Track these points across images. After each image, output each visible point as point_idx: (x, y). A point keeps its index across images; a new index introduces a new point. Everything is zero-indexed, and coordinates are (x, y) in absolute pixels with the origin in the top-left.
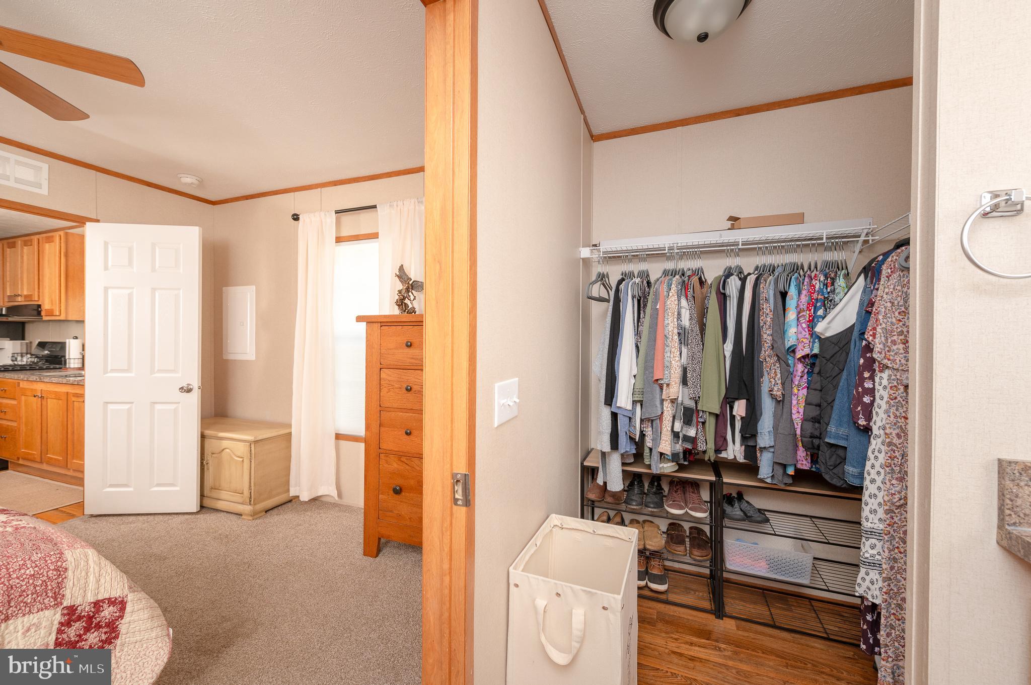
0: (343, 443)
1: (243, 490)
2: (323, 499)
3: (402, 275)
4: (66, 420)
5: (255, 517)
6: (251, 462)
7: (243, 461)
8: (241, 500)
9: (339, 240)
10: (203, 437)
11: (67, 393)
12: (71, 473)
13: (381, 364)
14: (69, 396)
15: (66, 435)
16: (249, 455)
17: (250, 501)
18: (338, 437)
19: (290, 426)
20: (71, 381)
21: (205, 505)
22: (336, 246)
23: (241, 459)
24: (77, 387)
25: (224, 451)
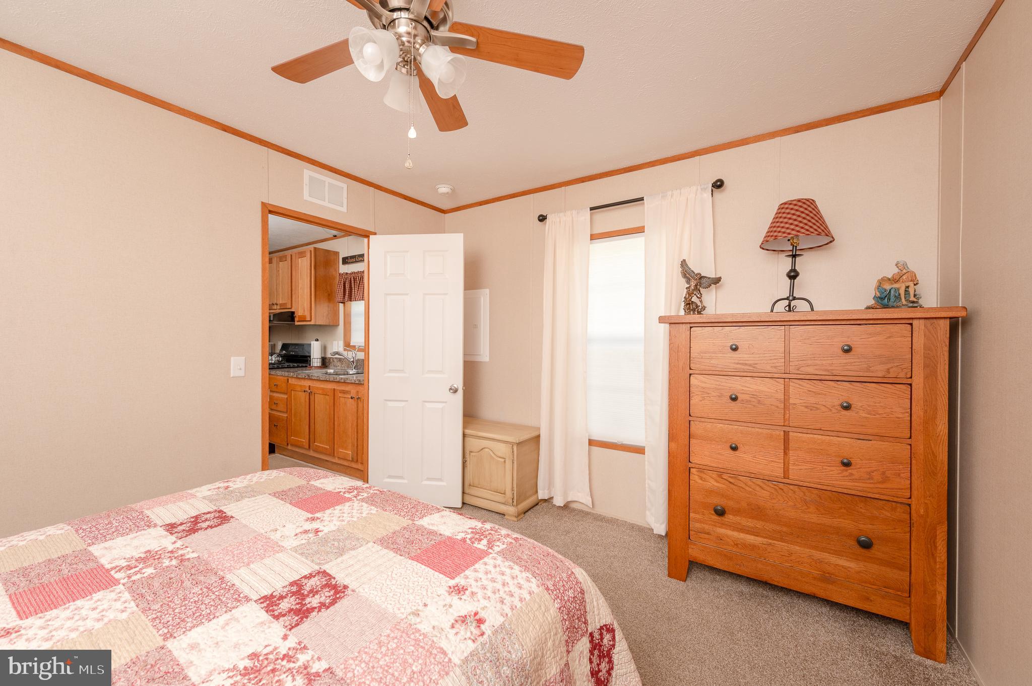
0: (596, 450)
1: (505, 490)
2: (574, 506)
3: (686, 272)
4: (333, 413)
5: (519, 517)
6: (513, 463)
7: (505, 462)
8: (502, 500)
9: (593, 237)
10: (464, 435)
11: (334, 389)
12: (336, 460)
13: (690, 369)
14: (335, 392)
15: (333, 427)
16: (511, 456)
17: (513, 502)
18: (591, 443)
19: (539, 429)
20: (338, 379)
21: (465, 502)
22: (591, 243)
23: (503, 460)
24: (344, 384)
25: (484, 450)
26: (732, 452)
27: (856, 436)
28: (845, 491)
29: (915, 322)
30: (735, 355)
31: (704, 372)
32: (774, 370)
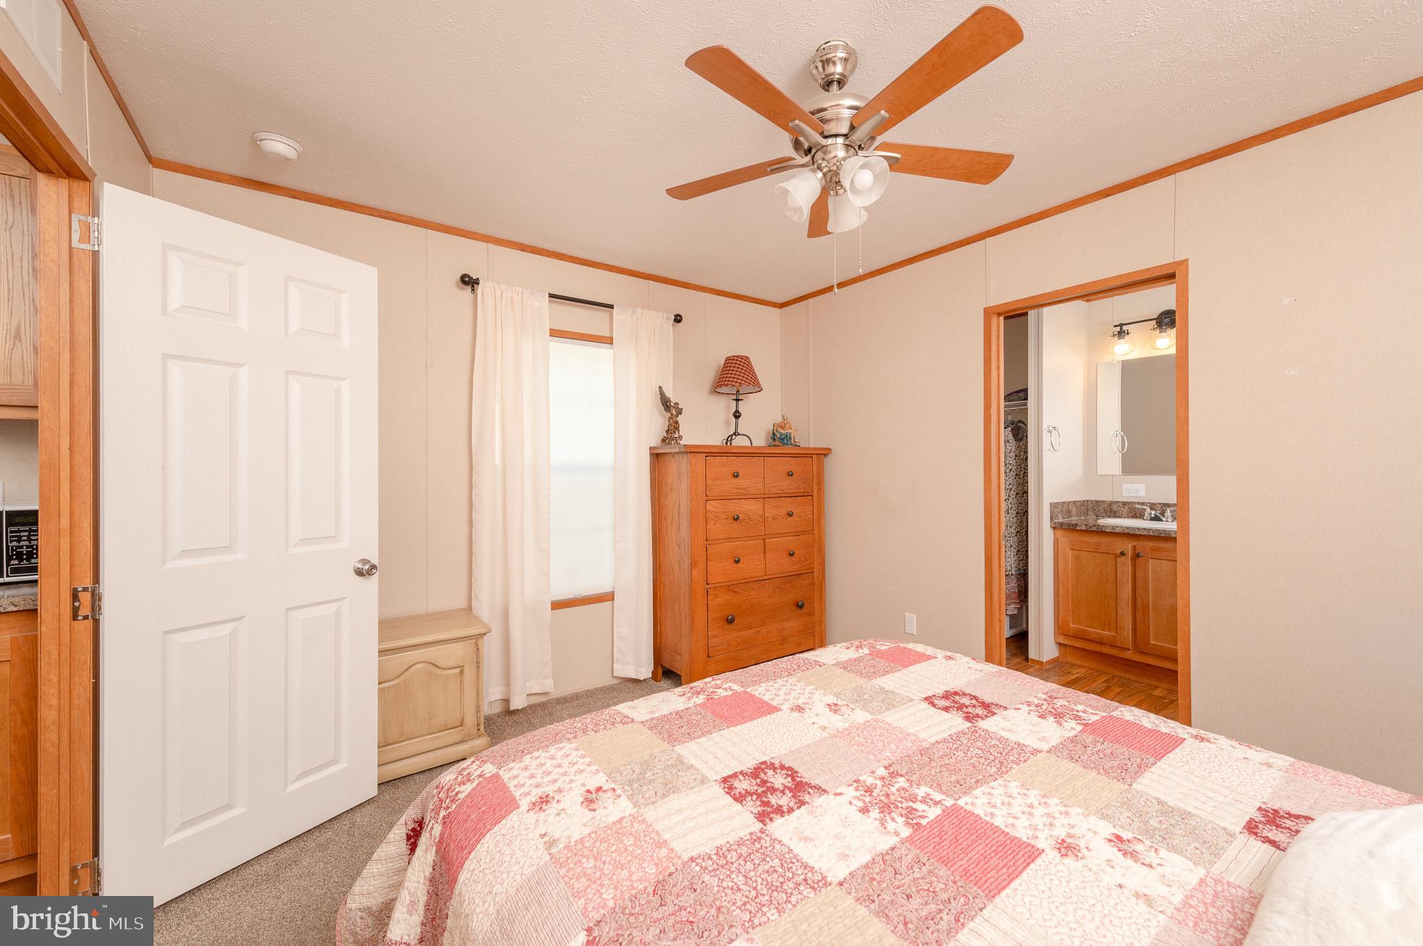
26: (735, 565)
27: (794, 534)
28: (791, 574)
29: (814, 456)
30: (737, 481)
31: (716, 498)
32: (757, 492)
